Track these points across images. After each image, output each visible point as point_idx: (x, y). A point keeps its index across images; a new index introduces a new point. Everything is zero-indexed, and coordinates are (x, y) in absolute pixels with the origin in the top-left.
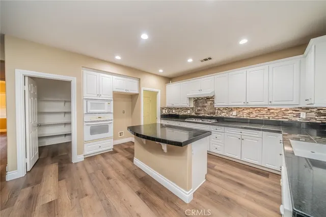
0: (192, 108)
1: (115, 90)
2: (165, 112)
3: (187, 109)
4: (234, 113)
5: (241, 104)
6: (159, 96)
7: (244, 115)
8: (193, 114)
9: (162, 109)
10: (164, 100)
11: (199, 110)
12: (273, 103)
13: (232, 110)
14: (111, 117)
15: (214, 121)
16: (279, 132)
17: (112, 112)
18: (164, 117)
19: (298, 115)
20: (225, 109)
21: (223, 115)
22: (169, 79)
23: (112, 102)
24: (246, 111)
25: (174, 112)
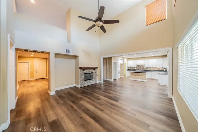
1: (120, 63)
3: (135, 68)
4: (149, 69)
6: (126, 64)
8: (137, 69)
9: (127, 68)
11: (139, 68)
13: (148, 68)
15: (144, 71)
18: (127, 70)
19: (162, 69)
22: (128, 59)
24: (152, 68)
25: (130, 69)
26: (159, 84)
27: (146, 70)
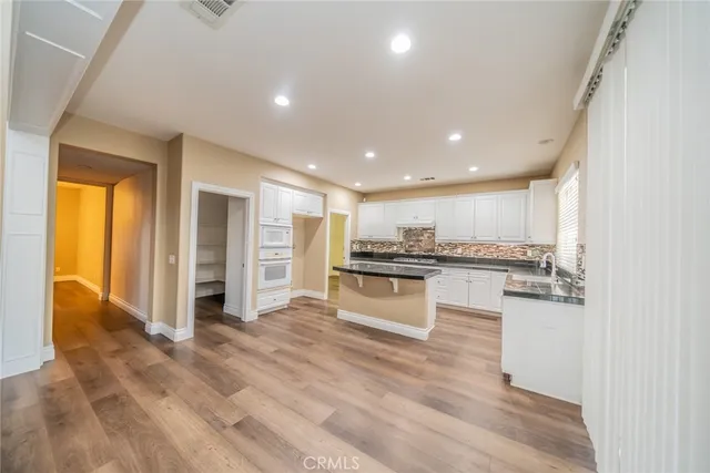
0: (401, 243)
1: (295, 212)
2: (356, 248)
3: (392, 244)
4: (460, 251)
5: (467, 239)
6: (349, 223)
7: (471, 254)
8: (402, 251)
9: (353, 242)
10: (355, 228)
11: (412, 246)
12: (502, 239)
13: (456, 246)
14: (289, 253)
15: (433, 261)
16: (507, 271)
17: (291, 245)
18: (355, 255)
19: (525, 254)
20: (448, 244)
21: (445, 253)
22: (364, 196)
23: (291, 231)
24: (474, 249)
25: (369, 248)
26: (507, 378)
27: (442, 260)
